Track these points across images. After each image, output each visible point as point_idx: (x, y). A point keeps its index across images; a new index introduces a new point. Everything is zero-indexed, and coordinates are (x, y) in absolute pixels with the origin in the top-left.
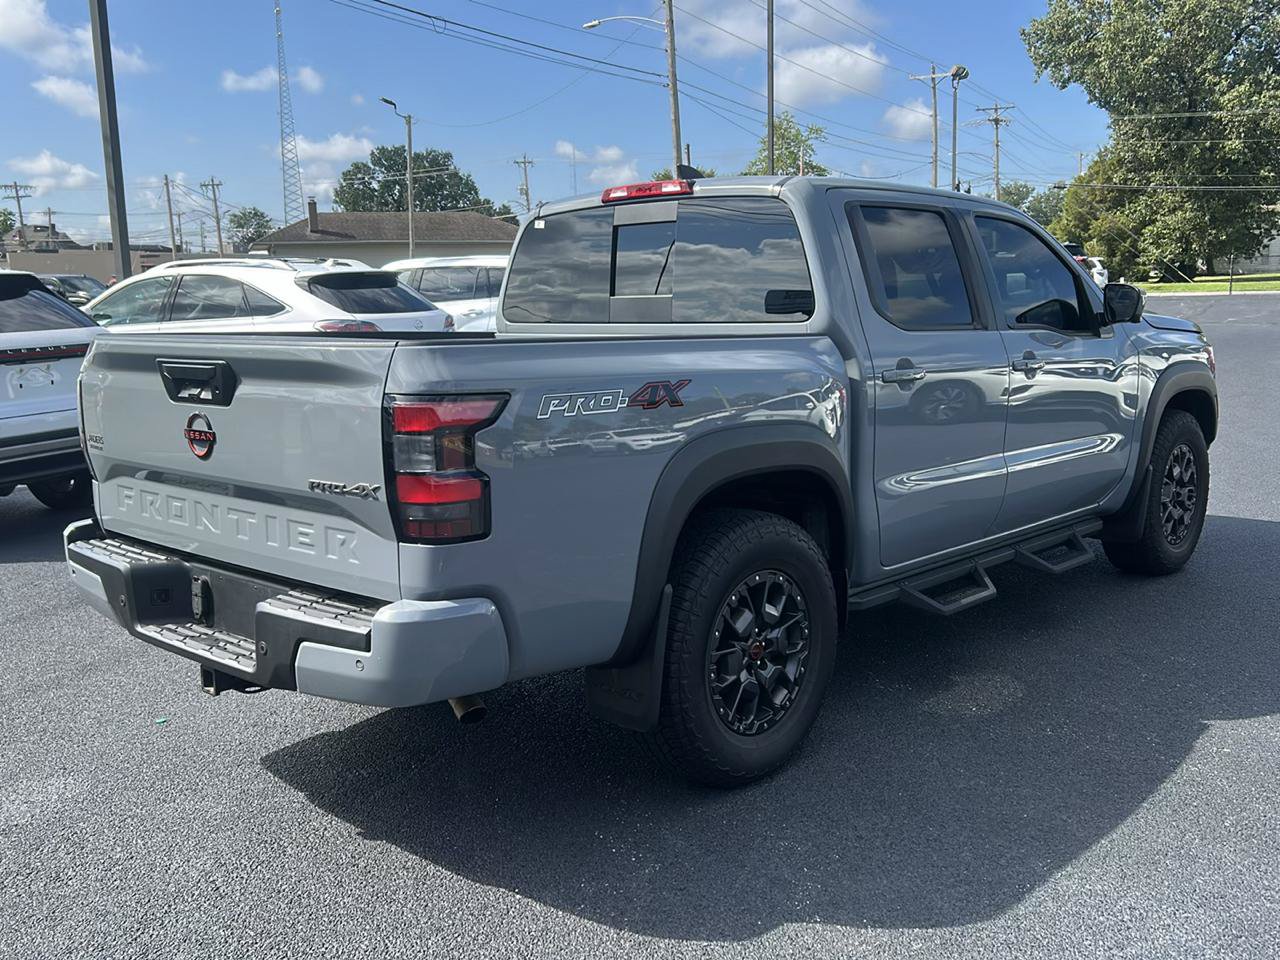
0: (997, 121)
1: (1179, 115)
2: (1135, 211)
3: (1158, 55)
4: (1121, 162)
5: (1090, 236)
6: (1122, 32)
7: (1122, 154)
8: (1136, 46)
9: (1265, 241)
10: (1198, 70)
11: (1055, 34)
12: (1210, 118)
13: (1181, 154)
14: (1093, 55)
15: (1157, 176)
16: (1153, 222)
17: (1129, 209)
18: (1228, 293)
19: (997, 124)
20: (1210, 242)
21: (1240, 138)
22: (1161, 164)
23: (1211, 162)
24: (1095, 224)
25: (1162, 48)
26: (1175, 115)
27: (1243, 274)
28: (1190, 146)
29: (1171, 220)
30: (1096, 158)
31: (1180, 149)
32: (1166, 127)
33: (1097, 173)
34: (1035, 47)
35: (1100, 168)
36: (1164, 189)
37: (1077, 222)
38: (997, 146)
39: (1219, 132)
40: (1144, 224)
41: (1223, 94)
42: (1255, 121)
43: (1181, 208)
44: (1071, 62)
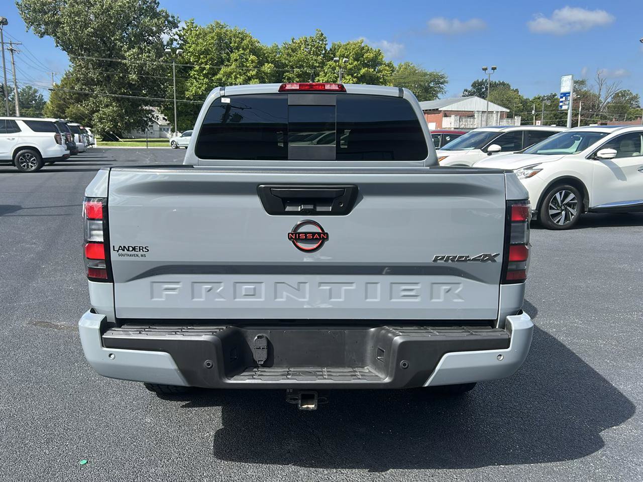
0: (12, 50)
1: (106, 59)
2: (88, 105)
3: (93, 28)
4: (78, 80)
5: (65, 116)
6: (73, 13)
7: (79, 76)
8: (82, 22)
9: (150, 123)
10: (113, 39)
11: (37, 8)
12: (120, 63)
13: (108, 79)
14: (58, 23)
15: (97, 89)
16: (98, 111)
17: (85, 104)
18: (146, 147)
19: (12, 52)
20: (126, 123)
21: (135, 73)
22: (99, 83)
23: (123, 83)
24: (67, 110)
25: (95, 24)
26: (104, 59)
27: (134, 139)
28: (113, 75)
29: (107, 110)
30: (65, 76)
31: (108, 76)
32: (99, 65)
33: (66, 84)
34: (25, 13)
35: (67, 81)
36: (102, 96)
37: (58, 109)
38: (14, 64)
39: (126, 70)
40: (93, 112)
41: (125, 52)
42: (141, 67)
43: (111, 105)
44: (47, 24)
